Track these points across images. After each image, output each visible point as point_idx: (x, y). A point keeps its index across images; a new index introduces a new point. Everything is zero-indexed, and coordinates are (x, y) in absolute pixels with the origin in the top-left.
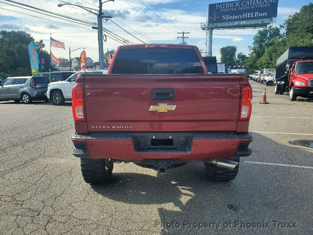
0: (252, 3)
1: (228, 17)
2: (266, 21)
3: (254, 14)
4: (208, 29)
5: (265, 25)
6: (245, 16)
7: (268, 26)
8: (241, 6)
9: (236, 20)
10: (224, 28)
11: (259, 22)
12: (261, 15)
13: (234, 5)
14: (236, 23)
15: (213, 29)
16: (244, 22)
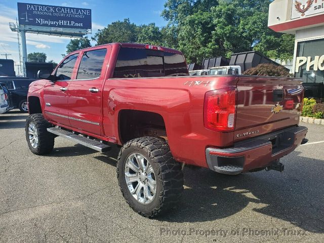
0: (67, 12)
1: (43, 21)
2: (83, 31)
3: (70, 23)
4: (20, 31)
5: (81, 35)
6: (61, 21)
7: (84, 36)
8: (56, 12)
9: (52, 26)
10: (39, 32)
11: (77, 31)
12: (77, 24)
13: (48, 9)
14: (53, 29)
15: (25, 31)
16: (61, 30)
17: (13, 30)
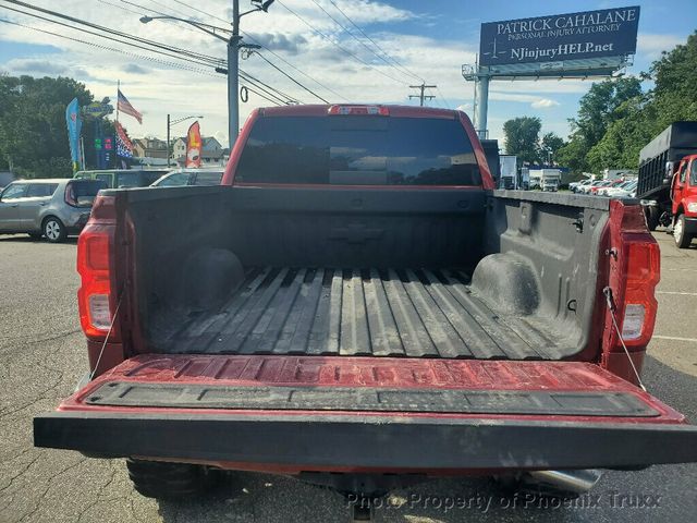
0: (580, 23)
1: (524, 53)
2: (611, 62)
3: (583, 47)
4: (480, 78)
5: (609, 72)
6: (563, 47)
7: (615, 74)
8: (555, 29)
9: (542, 59)
10: (515, 76)
11: (595, 64)
12: (599, 48)
13: (539, 25)
14: (543, 66)
15: (489, 78)
16: (560, 65)
17: (468, 78)
